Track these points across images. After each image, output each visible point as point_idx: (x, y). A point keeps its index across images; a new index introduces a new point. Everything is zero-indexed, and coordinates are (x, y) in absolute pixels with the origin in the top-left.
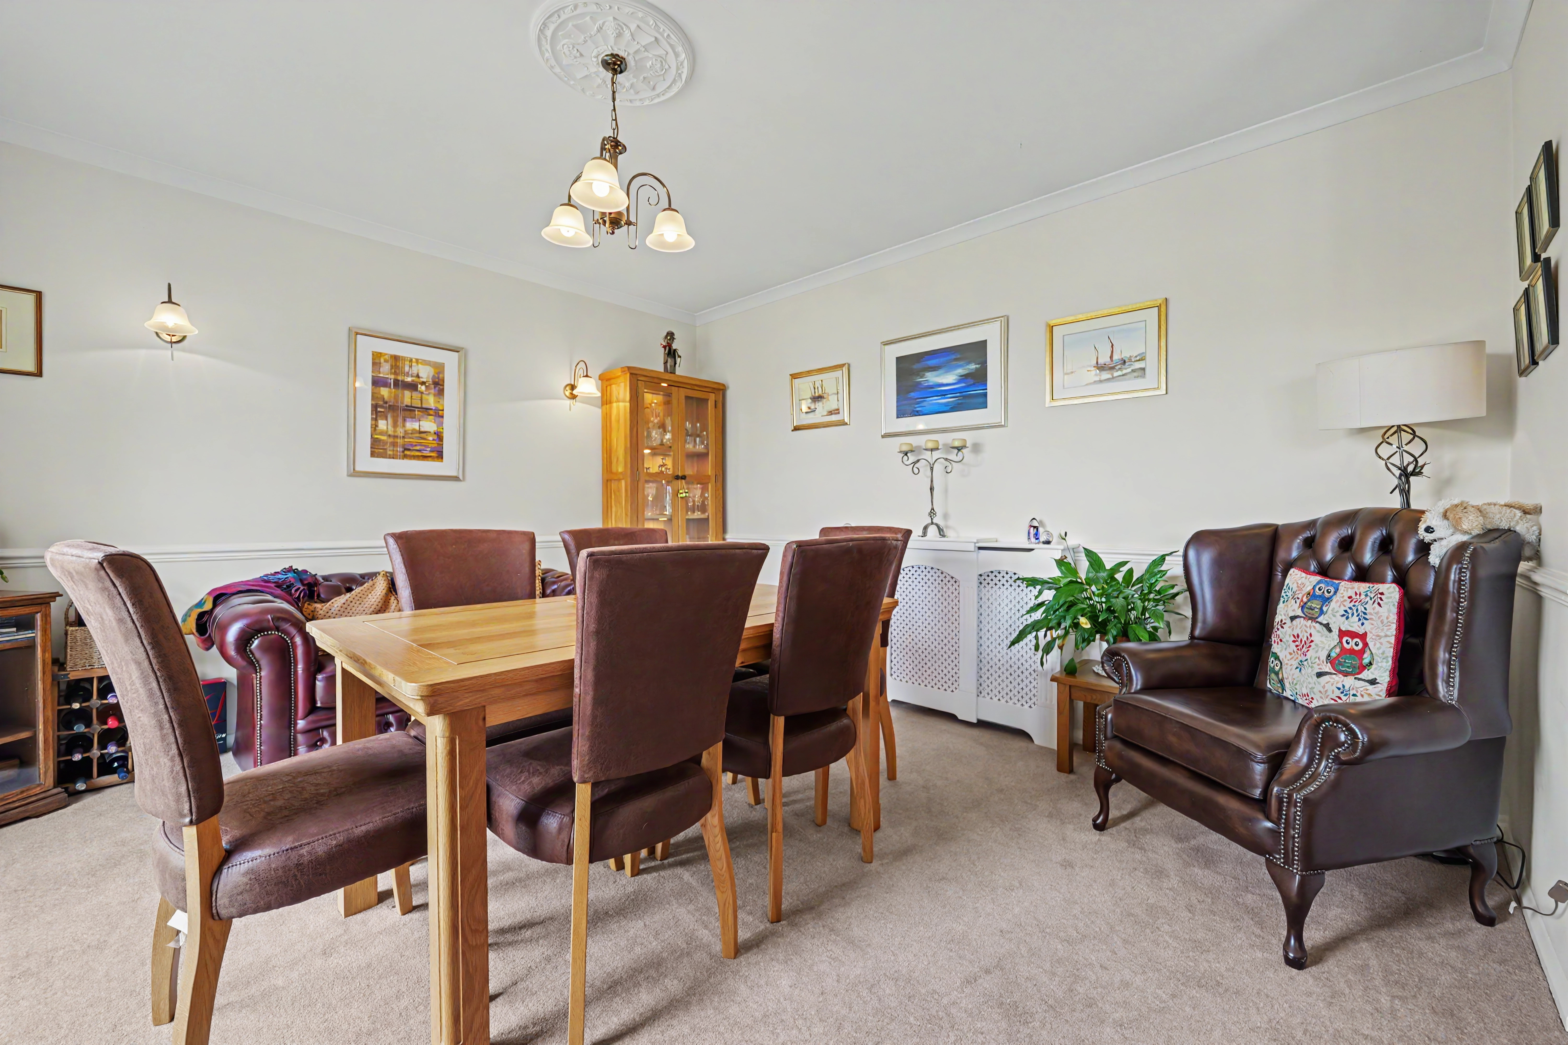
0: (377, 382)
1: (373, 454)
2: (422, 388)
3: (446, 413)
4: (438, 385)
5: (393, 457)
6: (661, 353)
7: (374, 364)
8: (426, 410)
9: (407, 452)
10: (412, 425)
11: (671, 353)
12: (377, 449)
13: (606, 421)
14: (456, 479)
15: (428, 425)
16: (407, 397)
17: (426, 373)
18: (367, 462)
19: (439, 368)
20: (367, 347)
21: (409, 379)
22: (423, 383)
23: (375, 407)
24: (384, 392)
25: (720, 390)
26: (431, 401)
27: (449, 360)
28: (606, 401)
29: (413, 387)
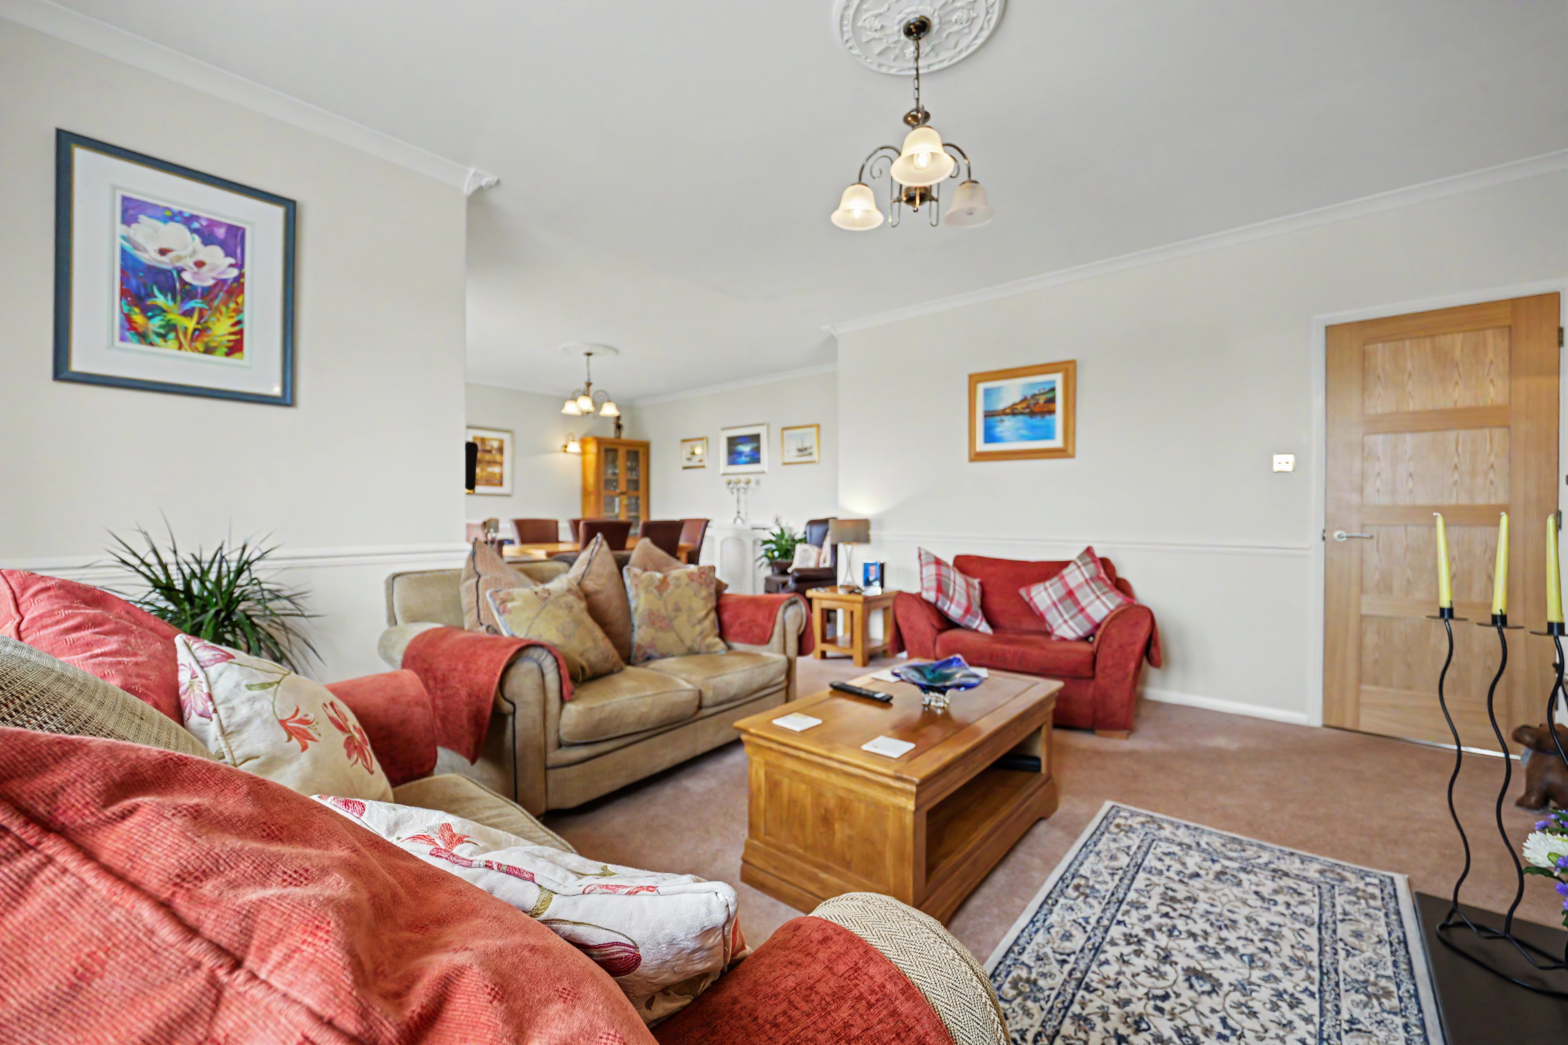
2: (494, 452)
3: (504, 464)
4: (501, 450)
5: (482, 485)
6: (613, 427)
8: (495, 462)
9: (487, 482)
10: (488, 470)
11: (619, 427)
13: (584, 464)
14: (508, 495)
15: (496, 469)
16: (487, 457)
17: (495, 444)
19: (501, 442)
21: (488, 448)
22: (494, 449)
25: (646, 446)
26: (498, 458)
27: (505, 437)
28: (583, 453)
29: (490, 452)
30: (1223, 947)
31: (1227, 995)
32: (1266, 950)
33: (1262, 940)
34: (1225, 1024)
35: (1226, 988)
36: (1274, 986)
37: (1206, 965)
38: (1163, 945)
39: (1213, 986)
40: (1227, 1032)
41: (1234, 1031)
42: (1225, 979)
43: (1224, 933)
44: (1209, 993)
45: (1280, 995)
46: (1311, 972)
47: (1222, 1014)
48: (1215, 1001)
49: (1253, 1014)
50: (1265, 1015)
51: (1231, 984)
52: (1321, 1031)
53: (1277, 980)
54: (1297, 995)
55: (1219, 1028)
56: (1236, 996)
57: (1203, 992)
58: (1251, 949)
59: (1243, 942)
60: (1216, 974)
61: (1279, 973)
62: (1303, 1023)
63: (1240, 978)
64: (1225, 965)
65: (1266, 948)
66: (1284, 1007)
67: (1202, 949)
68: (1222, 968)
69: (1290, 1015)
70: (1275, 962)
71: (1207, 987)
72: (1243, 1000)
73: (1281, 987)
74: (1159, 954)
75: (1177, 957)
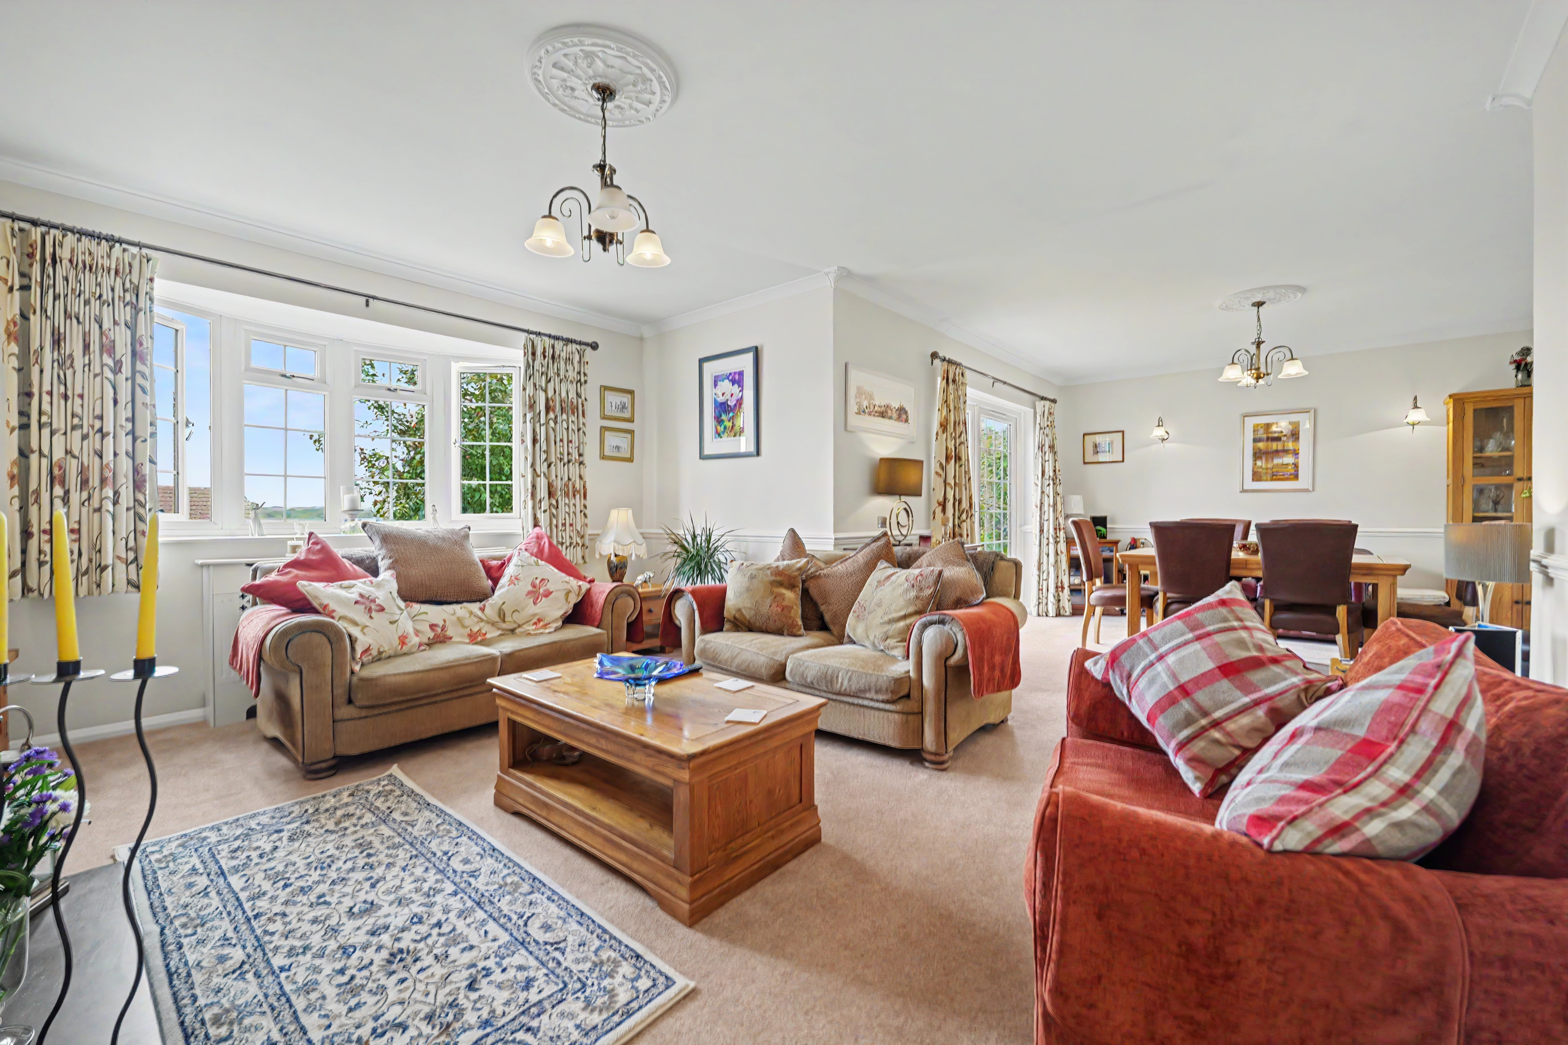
0: (1256, 440)
1: (1253, 480)
2: (1284, 439)
3: (1300, 452)
4: (1295, 435)
5: (1267, 480)
7: (1254, 431)
8: (1286, 451)
9: (1274, 477)
10: (1277, 461)
12: (1257, 476)
14: (1307, 490)
15: (1289, 459)
16: (1275, 446)
17: (1287, 430)
18: (1250, 484)
19: (1296, 425)
20: (1251, 422)
21: (1276, 435)
22: (1285, 436)
23: (1255, 454)
24: (1261, 445)
26: (1290, 445)
27: (1304, 419)
28: (1447, 421)
29: (1278, 439)
30: (374, 943)
31: (340, 917)
32: (342, 972)
33: (353, 978)
34: (325, 903)
35: (344, 919)
36: (314, 950)
37: (371, 921)
38: (411, 906)
39: (353, 913)
40: (322, 900)
41: (318, 904)
42: (349, 925)
43: (385, 954)
44: (351, 908)
45: (306, 949)
46: (294, 987)
47: (333, 906)
48: (343, 908)
49: (315, 921)
50: (306, 927)
51: (343, 924)
52: (263, 950)
53: (314, 957)
54: (293, 959)
55: (328, 899)
56: (333, 922)
57: (355, 905)
58: (354, 961)
59: (366, 961)
60: (359, 922)
61: (317, 962)
62: (278, 944)
63: (342, 934)
64: (358, 932)
65: (343, 974)
66: (298, 943)
67: (387, 928)
68: (358, 928)
69: (292, 942)
70: (328, 969)
71: (356, 910)
72: (327, 923)
73: (309, 955)
74: (406, 899)
75: (393, 909)
